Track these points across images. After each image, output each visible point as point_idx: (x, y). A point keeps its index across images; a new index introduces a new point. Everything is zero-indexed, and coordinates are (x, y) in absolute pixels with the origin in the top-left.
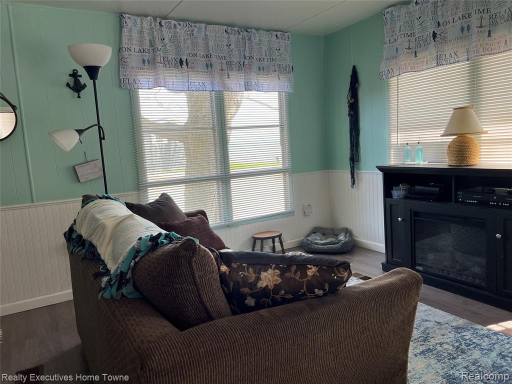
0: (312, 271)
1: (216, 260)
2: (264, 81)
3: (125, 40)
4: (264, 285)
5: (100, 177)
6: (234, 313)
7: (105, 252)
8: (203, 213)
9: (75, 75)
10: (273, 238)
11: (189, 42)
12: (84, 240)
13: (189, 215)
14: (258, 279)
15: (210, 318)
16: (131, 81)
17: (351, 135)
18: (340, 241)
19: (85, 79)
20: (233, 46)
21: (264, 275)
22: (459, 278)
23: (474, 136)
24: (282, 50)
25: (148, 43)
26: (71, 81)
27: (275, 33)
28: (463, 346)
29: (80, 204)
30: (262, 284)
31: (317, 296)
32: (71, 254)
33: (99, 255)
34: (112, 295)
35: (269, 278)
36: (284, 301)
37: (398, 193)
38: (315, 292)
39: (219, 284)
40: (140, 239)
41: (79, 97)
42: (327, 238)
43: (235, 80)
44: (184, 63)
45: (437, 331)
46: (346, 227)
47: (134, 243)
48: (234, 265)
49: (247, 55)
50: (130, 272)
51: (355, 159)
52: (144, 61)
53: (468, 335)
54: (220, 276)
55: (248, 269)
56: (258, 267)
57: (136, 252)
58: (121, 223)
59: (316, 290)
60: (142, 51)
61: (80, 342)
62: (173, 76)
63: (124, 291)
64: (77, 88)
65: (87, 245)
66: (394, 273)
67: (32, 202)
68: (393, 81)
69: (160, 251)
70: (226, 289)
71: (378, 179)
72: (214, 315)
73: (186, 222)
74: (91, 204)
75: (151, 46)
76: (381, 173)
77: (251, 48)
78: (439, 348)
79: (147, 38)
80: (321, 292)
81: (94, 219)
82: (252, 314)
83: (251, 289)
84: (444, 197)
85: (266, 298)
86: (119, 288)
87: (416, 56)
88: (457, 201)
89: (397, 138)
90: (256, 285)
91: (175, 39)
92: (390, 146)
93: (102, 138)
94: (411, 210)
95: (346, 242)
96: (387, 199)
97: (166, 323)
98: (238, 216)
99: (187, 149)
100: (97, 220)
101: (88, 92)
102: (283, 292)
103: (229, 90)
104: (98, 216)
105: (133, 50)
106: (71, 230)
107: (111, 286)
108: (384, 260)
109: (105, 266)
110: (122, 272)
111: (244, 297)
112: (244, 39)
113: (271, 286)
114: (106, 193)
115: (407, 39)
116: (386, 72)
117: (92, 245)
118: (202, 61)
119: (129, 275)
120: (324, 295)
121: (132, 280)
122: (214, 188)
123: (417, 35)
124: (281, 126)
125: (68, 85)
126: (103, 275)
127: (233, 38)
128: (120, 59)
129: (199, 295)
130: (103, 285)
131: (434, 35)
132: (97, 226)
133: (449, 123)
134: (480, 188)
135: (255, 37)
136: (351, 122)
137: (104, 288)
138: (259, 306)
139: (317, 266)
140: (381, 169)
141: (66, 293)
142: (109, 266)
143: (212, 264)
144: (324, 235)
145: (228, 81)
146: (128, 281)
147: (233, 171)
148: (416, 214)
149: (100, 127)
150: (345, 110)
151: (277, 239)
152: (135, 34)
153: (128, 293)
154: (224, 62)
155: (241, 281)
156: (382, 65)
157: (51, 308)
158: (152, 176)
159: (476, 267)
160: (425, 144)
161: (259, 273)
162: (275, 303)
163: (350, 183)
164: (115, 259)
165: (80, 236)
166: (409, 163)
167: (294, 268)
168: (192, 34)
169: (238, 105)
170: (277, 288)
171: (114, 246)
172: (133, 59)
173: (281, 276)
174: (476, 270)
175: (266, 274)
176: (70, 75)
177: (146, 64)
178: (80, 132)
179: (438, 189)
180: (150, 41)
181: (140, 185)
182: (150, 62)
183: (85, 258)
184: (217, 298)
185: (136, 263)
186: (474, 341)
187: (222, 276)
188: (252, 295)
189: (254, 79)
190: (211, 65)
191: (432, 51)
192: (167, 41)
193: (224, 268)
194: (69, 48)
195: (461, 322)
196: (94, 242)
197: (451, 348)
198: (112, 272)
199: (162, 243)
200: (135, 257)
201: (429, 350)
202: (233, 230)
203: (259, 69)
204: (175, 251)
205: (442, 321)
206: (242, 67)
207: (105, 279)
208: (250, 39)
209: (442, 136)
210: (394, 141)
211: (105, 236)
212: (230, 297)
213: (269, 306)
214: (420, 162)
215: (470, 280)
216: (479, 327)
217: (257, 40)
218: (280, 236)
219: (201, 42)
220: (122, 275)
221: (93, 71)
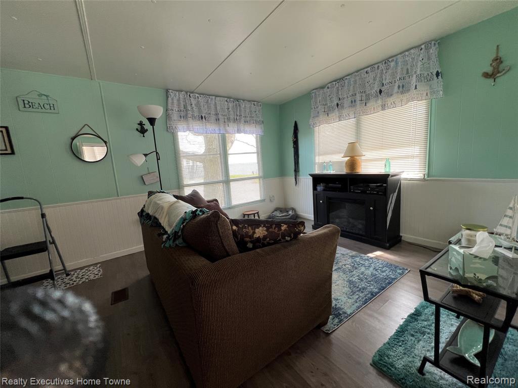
0: (284, 227)
1: (230, 223)
2: (247, 128)
3: (170, 105)
4: (258, 236)
5: (157, 182)
6: (241, 252)
7: (164, 222)
8: (216, 200)
9: (141, 124)
10: (254, 214)
11: (206, 106)
12: (151, 216)
13: (209, 202)
14: (254, 233)
15: (229, 255)
16: (174, 127)
17: (295, 158)
18: (290, 214)
19: (147, 125)
20: (230, 110)
21: (257, 230)
22: (351, 231)
23: (358, 158)
24: (257, 112)
25: (183, 106)
26: (139, 127)
27: (253, 103)
28: (356, 265)
29: (147, 197)
30: (256, 236)
31: (287, 241)
32: (143, 224)
33: (160, 224)
34: (170, 245)
35: (260, 232)
36: (269, 244)
37: (320, 188)
38: (285, 239)
39: (232, 236)
40: (186, 212)
41: (144, 136)
42: (283, 213)
43: (232, 127)
44: (204, 118)
45: (342, 259)
46: (292, 207)
47: (182, 215)
48: (240, 226)
49: (238, 114)
50: (180, 231)
51: (297, 170)
52: (181, 117)
53: (358, 259)
54: (233, 232)
55: (248, 227)
56: (254, 226)
57: (184, 220)
58: (172, 205)
59: (286, 237)
60: (180, 111)
61: (149, 273)
62: (197, 125)
63: (177, 242)
64: (143, 131)
65: (152, 218)
66: (326, 227)
67: (118, 196)
68: (316, 129)
69: (198, 219)
70: (236, 239)
71: (310, 181)
72: (230, 253)
73: (208, 205)
74: (153, 196)
75: (185, 108)
76: (311, 178)
77: (240, 111)
78: (344, 267)
79: (182, 104)
80: (289, 238)
81: (156, 203)
82: (252, 252)
83: (250, 238)
84: (344, 189)
85: (259, 243)
86: (174, 241)
87: (328, 116)
88: (350, 191)
89: (319, 159)
90: (253, 236)
91: (198, 104)
92: (315, 164)
93: (158, 159)
94: (327, 197)
95: (293, 215)
96: (315, 192)
97: (203, 259)
98: (234, 202)
99: (204, 167)
100: (159, 204)
101: (149, 134)
102: (268, 239)
103: (228, 133)
104: (158, 202)
105: (174, 110)
106: (142, 211)
107: (170, 240)
108: (313, 223)
109: (164, 229)
110: (175, 232)
111: (246, 243)
112: (236, 105)
113: (261, 236)
114: (162, 189)
115: (323, 107)
116: (313, 124)
117: (155, 218)
118: (213, 117)
119: (180, 233)
120: (291, 240)
121: (181, 236)
122: (221, 187)
123: (329, 105)
124: (257, 153)
125: (137, 130)
126: (164, 234)
127: (231, 105)
128: (167, 116)
129: (222, 243)
130: (164, 240)
131: (338, 105)
132: (159, 207)
133: (346, 151)
134: (362, 185)
135: (242, 104)
136: (294, 151)
137: (165, 242)
138: (254, 248)
139: (286, 224)
140: (311, 175)
141: (140, 247)
142: (167, 229)
143: (228, 225)
144: (281, 211)
145: (228, 128)
146: (179, 237)
147: (231, 178)
148: (330, 198)
149: (157, 153)
150: (291, 145)
151: (256, 215)
152: (175, 101)
153: (179, 244)
154: (226, 117)
155: (244, 234)
156: (311, 120)
157: (131, 256)
158: (186, 181)
159: (359, 225)
160: (334, 163)
161: (255, 230)
162: (264, 245)
163: (295, 184)
164: (170, 226)
165: (148, 214)
166: (325, 172)
167: (274, 226)
168: (207, 102)
169: (232, 143)
170: (265, 237)
171: (169, 218)
172: (175, 116)
173: (267, 231)
174: (360, 226)
175: (258, 230)
176: (138, 124)
177: (182, 118)
178: (146, 155)
179: (340, 185)
180: (184, 105)
181: (180, 186)
182: (184, 116)
183: (152, 226)
184: (231, 244)
185: (184, 226)
186: (361, 262)
187: (234, 232)
188: (251, 242)
189: (242, 127)
190: (219, 119)
191: (336, 113)
192: (193, 105)
193: (234, 228)
194: (138, 107)
195: (354, 253)
196: (157, 216)
197: (350, 267)
198: (169, 232)
199: (199, 214)
200: (183, 223)
201: (339, 268)
202: (232, 210)
203: (245, 122)
204: (208, 218)
205: (345, 253)
206: (235, 120)
207: (165, 236)
208: (240, 105)
209: (343, 157)
210: (317, 161)
211: (163, 213)
212: (238, 243)
213: (260, 247)
214: (331, 171)
215: (357, 232)
216: (363, 255)
217: (244, 106)
218: (258, 213)
219: (213, 106)
220: (176, 233)
221: (152, 121)
